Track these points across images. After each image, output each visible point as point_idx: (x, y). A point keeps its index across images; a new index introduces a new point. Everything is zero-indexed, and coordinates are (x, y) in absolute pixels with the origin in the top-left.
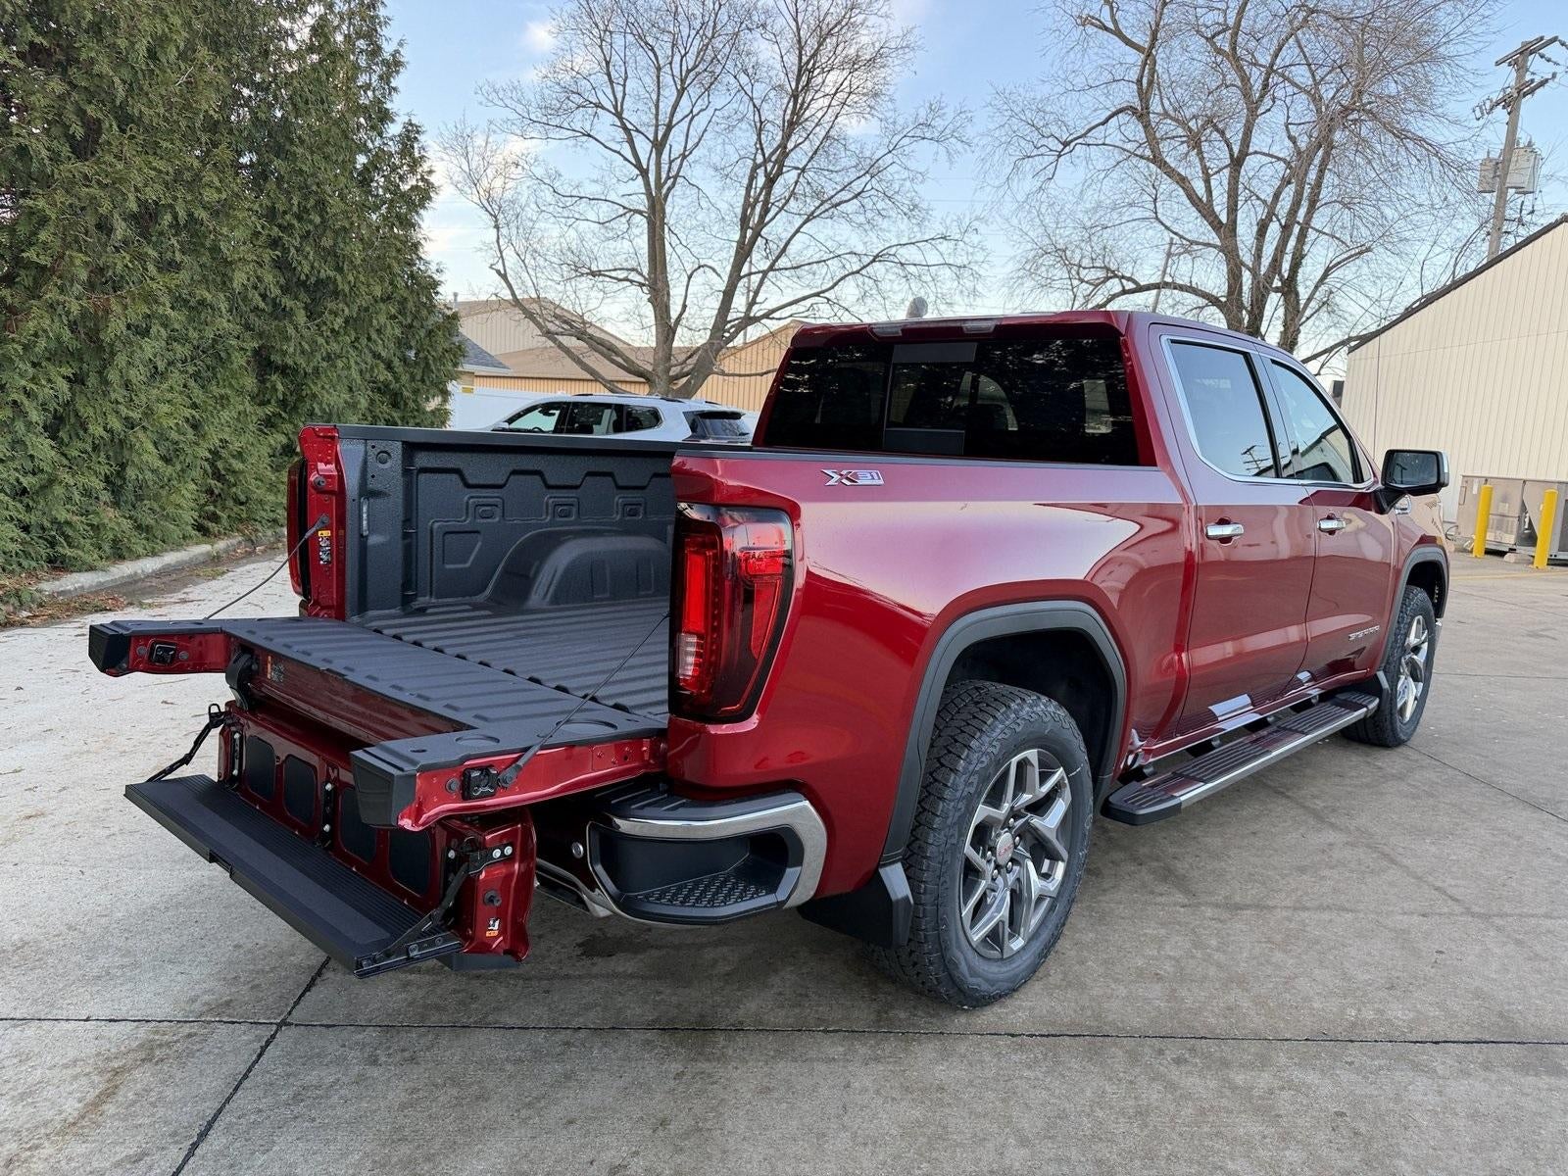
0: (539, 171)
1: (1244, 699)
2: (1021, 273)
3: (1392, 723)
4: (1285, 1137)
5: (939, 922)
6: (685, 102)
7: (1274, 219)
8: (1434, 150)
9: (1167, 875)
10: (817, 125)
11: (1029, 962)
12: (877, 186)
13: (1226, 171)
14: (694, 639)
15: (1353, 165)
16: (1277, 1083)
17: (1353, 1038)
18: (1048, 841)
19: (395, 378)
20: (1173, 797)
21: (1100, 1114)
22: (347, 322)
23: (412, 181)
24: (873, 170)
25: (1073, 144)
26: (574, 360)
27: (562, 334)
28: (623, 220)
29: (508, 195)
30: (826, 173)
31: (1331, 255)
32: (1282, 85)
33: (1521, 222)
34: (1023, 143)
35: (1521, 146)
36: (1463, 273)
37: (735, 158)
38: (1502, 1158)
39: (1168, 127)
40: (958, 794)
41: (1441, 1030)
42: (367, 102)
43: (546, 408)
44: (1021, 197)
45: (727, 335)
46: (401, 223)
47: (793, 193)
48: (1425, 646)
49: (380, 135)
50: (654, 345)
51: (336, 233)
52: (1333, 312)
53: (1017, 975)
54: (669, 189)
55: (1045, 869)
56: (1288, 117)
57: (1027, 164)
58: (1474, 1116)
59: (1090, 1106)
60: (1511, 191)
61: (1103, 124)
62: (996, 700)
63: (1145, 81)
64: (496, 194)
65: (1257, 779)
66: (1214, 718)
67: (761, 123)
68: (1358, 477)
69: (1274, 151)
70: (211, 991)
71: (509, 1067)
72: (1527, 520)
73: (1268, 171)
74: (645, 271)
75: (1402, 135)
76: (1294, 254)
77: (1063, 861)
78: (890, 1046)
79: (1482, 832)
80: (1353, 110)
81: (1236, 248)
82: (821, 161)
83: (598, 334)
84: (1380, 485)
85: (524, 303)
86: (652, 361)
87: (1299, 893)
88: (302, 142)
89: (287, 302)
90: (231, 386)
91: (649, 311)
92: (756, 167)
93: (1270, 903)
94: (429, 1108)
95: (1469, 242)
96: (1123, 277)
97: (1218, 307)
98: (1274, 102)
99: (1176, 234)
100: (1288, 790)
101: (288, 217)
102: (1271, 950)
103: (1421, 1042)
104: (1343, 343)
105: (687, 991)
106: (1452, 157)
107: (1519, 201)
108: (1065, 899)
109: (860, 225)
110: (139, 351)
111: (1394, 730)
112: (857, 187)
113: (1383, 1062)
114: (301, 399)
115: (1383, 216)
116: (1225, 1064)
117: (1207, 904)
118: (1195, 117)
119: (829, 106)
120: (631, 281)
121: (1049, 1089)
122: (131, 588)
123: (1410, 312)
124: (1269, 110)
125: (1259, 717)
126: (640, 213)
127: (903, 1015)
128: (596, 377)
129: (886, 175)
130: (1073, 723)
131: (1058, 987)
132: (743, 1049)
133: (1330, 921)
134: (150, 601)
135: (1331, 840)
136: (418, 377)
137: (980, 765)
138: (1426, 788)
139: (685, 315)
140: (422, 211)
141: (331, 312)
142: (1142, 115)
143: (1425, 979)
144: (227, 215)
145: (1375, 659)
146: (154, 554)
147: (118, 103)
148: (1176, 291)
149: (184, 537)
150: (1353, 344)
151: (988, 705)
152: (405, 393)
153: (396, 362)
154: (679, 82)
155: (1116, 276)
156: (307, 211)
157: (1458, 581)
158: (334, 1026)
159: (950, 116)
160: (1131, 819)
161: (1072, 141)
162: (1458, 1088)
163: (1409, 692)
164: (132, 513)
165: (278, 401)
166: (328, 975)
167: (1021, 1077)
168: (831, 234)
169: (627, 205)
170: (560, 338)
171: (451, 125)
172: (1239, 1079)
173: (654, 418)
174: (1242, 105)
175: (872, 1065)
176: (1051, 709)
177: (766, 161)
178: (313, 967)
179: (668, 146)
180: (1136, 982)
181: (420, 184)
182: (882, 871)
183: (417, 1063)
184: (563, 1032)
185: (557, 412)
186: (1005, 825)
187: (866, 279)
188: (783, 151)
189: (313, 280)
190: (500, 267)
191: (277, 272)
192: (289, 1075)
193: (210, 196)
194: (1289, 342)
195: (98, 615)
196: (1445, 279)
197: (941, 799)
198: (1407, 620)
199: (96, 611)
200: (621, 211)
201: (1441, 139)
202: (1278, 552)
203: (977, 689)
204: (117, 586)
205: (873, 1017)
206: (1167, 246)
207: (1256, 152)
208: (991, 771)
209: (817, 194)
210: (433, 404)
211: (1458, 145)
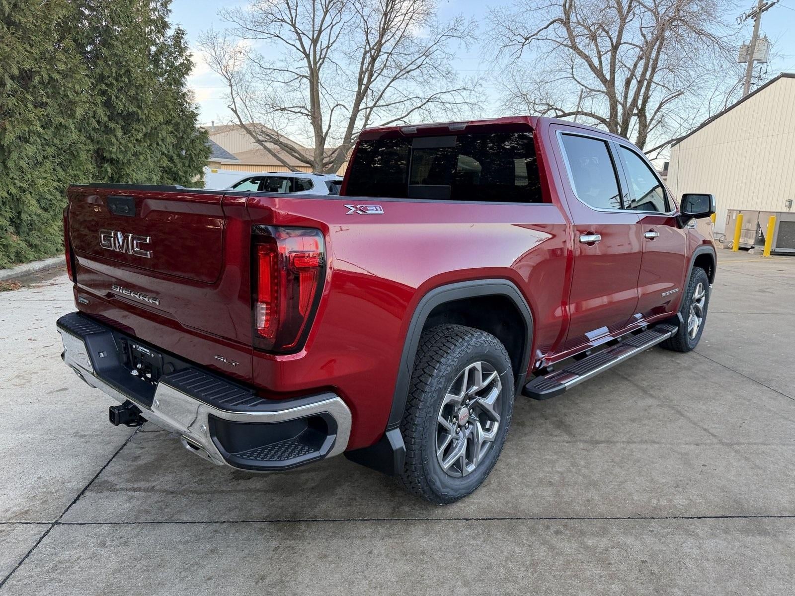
0: (252, 56)
1: (605, 329)
2: (504, 107)
3: (685, 339)
4: (613, 577)
5: (422, 459)
6: (328, 17)
7: (634, 78)
8: (716, 41)
9: (561, 425)
10: (397, 30)
11: (477, 478)
12: (429, 62)
13: (610, 53)
14: (264, 306)
15: (675, 49)
16: (610, 544)
17: (654, 517)
18: (489, 411)
19: (174, 165)
20: (562, 384)
21: (510, 565)
22: (145, 135)
23: (181, 61)
24: (427, 54)
25: (530, 39)
26: (273, 155)
27: (266, 141)
28: (297, 81)
29: (236, 69)
30: (403, 55)
31: (663, 97)
32: (638, 7)
33: (760, 78)
34: (504, 38)
35: (761, 38)
36: (730, 105)
37: (355, 48)
38: (732, 585)
39: (579, 30)
40: (433, 389)
41: (702, 510)
42: (155, 18)
43: (254, 180)
44: (503, 67)
45: (352, 141)
46: (175, 83)
47: (385, 66)
48: (703, 299)
49: (163, 35)
50: (314, 147)
51: (137, 87)
52: (664, 126)
53: (471, 485)
54: (321, 64)
55: (487, 426)
56: (642, 24)
57: (506, 49)
58: (718, 561)
59: (506, 561)
60: (755, 62)
61: (546, 28)
62: (457, 335)
63: (567, 5)
64: (230, 69)
65: (613, 371)
66: (587, 340)
67: (368, 29)
68: (668, 209)
69: (635, 42)
70: (19, 505)
71: (180, 547)
72: (760, 232)
73: (631, 52)
74: (309, 108)
75: (699, 33)
76: (644, 96)
77: (497, 421)
78: (398, 527)
79: (730, 397)
80: (675, 19)
81: (615, 93)
82: (399, 49)
83: (285, 141)
84: (679, 213)
85: (246, 126)
86: (313, 155)
87: (631, 434)
88: (117, 39)
89: (112, 125)
90: (80, 169)
91: (311, 129)
92: (366, 52)
93: (615, 440)
94: (129, 572)
95: (734, 89)
96: (557, 109)
97: (606, 124)
98: (634, 16)
99: (583, 85)
100: (629, 376)
101: (110, 79)
102: (613, 466)
103: (691, 518)
104: (668, 143)
105: (289, 498)
106: (725, 44)
107: (759, 67)
108: (499, 443)
109: (421, 83)
110: (24, 150)
111: (686, 343)
112: (419, 62)
113: (669, 530)
114: (121, 176)
115: (690, 76)
116: (583, 533)
117: (581, 441)
118: (594, 24)
119: (403, 20)
120: (302, 113)
121: (483, 551)
122: (25, 278)
123: (703, 125)
124: (631, 20)
125: (612, 338)
126: (306, 77)
127: (407, 509)
128: (285, 164)
129: (434, 56)
130: (502, 346)
131: (495, 490)
132: (315, 532)
133: (647, 449)
134: (34, 285)
135: (650, 403)
136: (187, 165)
137: (446, 372)
138: (702, 374)
139: (330, 131)
140: (186, 76)
141: (136, 130)
142: (566, 23)
143: (695, 481)
144: (72, 77)
145: (677, 306)
146: (40, 259)
147: (6, 15)
148: (583, 116)
149: (57, 250)
150: (674, 142)
151: (452, 338)
152: (180, 173)
153: (175, 157)
154: (324, 8)
155: (553, 108)
156: (121, 76)
157: (722, 264)
158: (85, 524)
159: (466, 24)
160: (537, 397)
161: (530, 37)
162: (710, 545)
163: (694, 323)
164: (27, 238)
165: (109, 177)
166: (88, 493)
167: (469, 545)
168: (406, 87)
169: (298, 73)
170: (265, 144)
171: (205, 32)
172: (590, 542)
173: (310, 184)
174: (618, 17)
175: (386, 539)
176: (489, 339)
177: (371, 49)
178: (80, 489)
179: (320, 42)
180: (538, 486)
181: (185, 62)
182: (387, 434)
183: (128, 545)
184: (214, 524)
185: (259, 182)
186: (463, 403)
187: (425, 111)
188: (380, 44)
189: (125, 113)
190: (233, 106)
191: (105, 109)
192: (52, 555)
193: (61, 67)
194: (641, 142)
195: (5, 292)
196: (721, 108)
197: (423, 391)
198: (693, 285)
199: (4, 291)
200: (296, 76)
201: (719, 35)
202: (632, 249)
203: (448, 329)
204: (19, 277)
205: (390, 511)
206: (580, 93)
207: (625, 43)
208: (453, 374)
209: (398, 66)
210: (195, 179)
211: (729, 37)
